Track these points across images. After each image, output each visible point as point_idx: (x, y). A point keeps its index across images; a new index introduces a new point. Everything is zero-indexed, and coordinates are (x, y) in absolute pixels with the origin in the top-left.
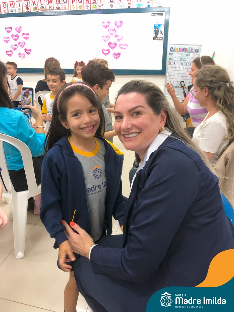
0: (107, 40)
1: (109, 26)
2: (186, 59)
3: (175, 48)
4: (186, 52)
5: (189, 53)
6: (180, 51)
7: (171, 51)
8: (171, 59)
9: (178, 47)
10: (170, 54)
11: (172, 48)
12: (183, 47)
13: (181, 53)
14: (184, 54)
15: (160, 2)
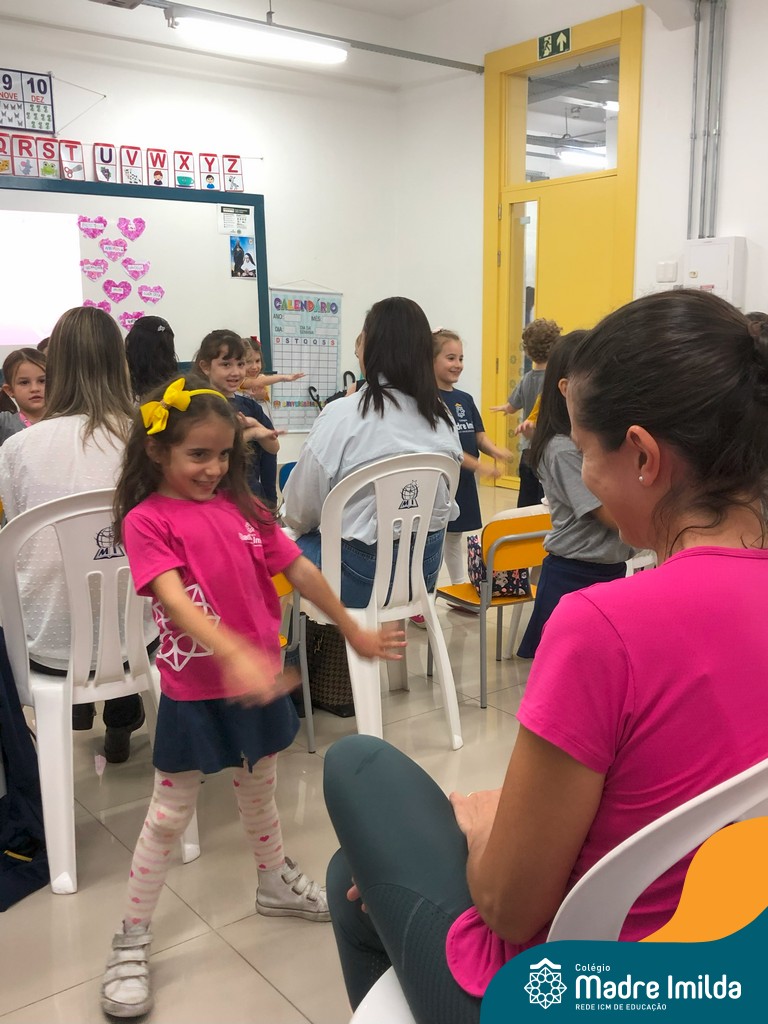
0: (99, 274)
1: (101, 231)
2: (312, 329)
3: (284, 300)
4: (311, 310)
5: (317, 314)
6: (296, 308)
7: (278, 308)
8: (279, 330)
9: (291, 297)
10: (277, 316)
11: (277, 300)
12: (304, 298)
13: (300, 312)
14: (306, 315)
15: (237, 180)
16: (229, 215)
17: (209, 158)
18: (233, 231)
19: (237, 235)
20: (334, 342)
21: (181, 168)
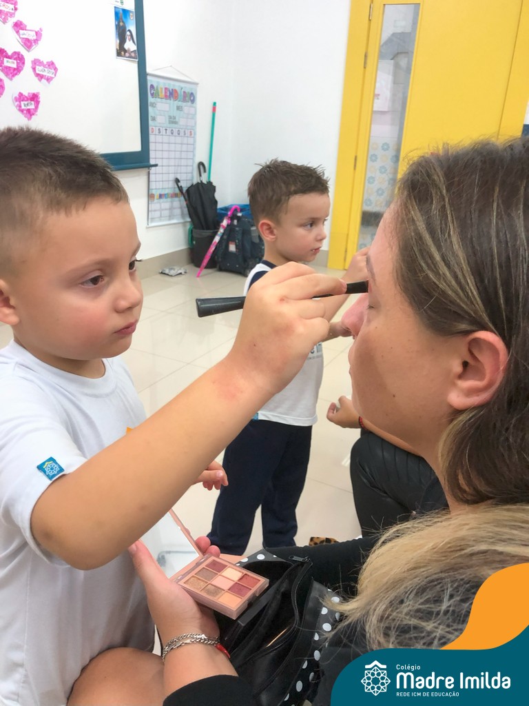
2: (177, 120)
3: (157, 87)
4: (176, 98)
5: (180, 104)
6: (166, 97)
7: (152, 95)
8: (155, 119)
9: (162, 84)
10: (152, 105)
11: (152, 86)
12: (172, 85)
13: (168, 101)
14: (173, 104)
18: (117, 2)
20: (192, 134)
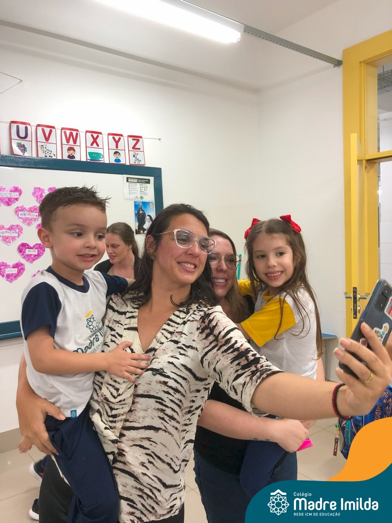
1: (16, 199)
15: (140, 156)
16: (133, 185)
17: (116, 138)
18: (137, 197)
19: (139, 200)
21: (92, 144)
